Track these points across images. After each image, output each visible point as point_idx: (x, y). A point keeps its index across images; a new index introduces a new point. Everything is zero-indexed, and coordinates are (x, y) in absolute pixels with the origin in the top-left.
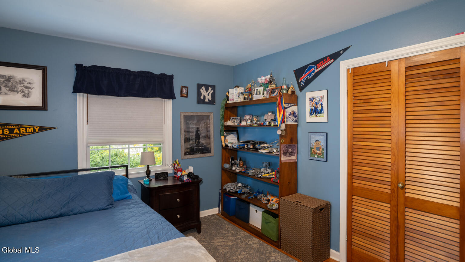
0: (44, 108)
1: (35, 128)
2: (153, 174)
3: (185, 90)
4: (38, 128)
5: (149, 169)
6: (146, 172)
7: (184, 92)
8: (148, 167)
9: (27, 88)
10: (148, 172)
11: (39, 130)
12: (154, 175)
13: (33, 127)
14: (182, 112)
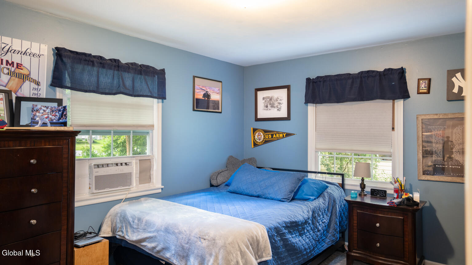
0: (288, 118)
1: (284, 134)
2: (368, 189)
3: (424, 84)
4: (285, 134)
5: (363, 182)
6: (361, 184)
7: (423, 86)
8: (363, 180)
9: (280, 103)
10: (363, 186)
11: (286, 136)
12: (370, 191)
13: (283, 133)
14: (420, 115)
